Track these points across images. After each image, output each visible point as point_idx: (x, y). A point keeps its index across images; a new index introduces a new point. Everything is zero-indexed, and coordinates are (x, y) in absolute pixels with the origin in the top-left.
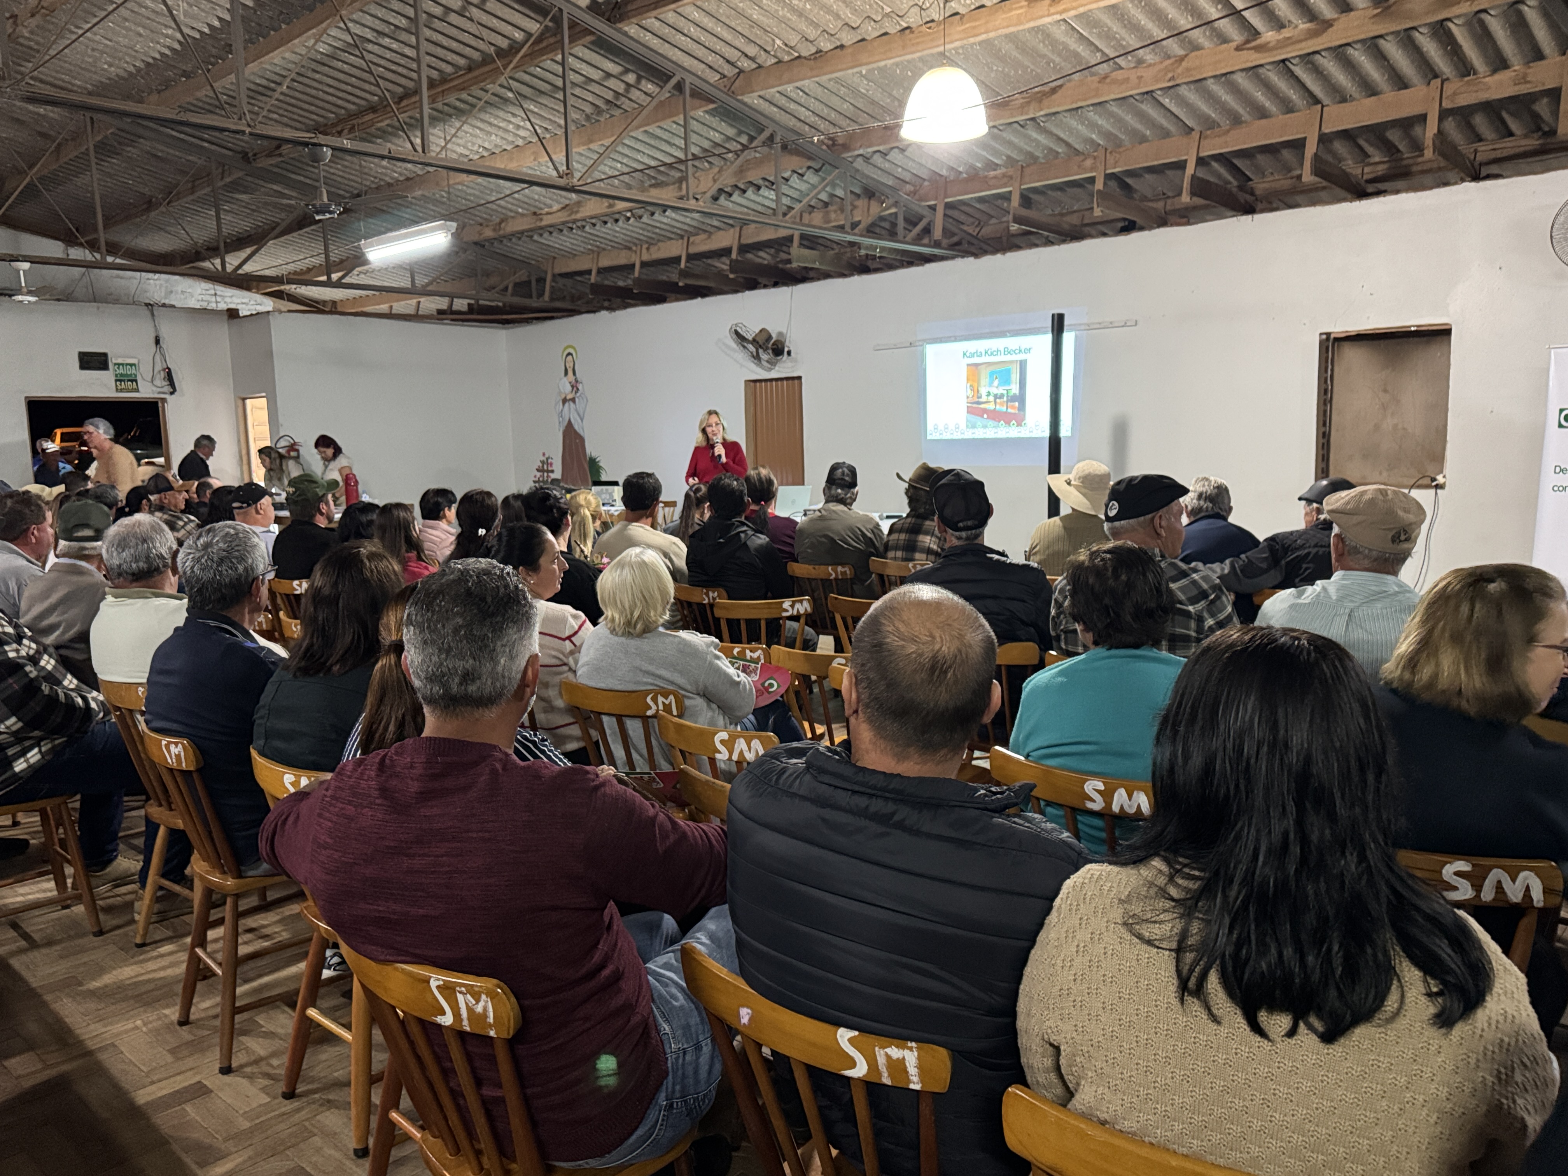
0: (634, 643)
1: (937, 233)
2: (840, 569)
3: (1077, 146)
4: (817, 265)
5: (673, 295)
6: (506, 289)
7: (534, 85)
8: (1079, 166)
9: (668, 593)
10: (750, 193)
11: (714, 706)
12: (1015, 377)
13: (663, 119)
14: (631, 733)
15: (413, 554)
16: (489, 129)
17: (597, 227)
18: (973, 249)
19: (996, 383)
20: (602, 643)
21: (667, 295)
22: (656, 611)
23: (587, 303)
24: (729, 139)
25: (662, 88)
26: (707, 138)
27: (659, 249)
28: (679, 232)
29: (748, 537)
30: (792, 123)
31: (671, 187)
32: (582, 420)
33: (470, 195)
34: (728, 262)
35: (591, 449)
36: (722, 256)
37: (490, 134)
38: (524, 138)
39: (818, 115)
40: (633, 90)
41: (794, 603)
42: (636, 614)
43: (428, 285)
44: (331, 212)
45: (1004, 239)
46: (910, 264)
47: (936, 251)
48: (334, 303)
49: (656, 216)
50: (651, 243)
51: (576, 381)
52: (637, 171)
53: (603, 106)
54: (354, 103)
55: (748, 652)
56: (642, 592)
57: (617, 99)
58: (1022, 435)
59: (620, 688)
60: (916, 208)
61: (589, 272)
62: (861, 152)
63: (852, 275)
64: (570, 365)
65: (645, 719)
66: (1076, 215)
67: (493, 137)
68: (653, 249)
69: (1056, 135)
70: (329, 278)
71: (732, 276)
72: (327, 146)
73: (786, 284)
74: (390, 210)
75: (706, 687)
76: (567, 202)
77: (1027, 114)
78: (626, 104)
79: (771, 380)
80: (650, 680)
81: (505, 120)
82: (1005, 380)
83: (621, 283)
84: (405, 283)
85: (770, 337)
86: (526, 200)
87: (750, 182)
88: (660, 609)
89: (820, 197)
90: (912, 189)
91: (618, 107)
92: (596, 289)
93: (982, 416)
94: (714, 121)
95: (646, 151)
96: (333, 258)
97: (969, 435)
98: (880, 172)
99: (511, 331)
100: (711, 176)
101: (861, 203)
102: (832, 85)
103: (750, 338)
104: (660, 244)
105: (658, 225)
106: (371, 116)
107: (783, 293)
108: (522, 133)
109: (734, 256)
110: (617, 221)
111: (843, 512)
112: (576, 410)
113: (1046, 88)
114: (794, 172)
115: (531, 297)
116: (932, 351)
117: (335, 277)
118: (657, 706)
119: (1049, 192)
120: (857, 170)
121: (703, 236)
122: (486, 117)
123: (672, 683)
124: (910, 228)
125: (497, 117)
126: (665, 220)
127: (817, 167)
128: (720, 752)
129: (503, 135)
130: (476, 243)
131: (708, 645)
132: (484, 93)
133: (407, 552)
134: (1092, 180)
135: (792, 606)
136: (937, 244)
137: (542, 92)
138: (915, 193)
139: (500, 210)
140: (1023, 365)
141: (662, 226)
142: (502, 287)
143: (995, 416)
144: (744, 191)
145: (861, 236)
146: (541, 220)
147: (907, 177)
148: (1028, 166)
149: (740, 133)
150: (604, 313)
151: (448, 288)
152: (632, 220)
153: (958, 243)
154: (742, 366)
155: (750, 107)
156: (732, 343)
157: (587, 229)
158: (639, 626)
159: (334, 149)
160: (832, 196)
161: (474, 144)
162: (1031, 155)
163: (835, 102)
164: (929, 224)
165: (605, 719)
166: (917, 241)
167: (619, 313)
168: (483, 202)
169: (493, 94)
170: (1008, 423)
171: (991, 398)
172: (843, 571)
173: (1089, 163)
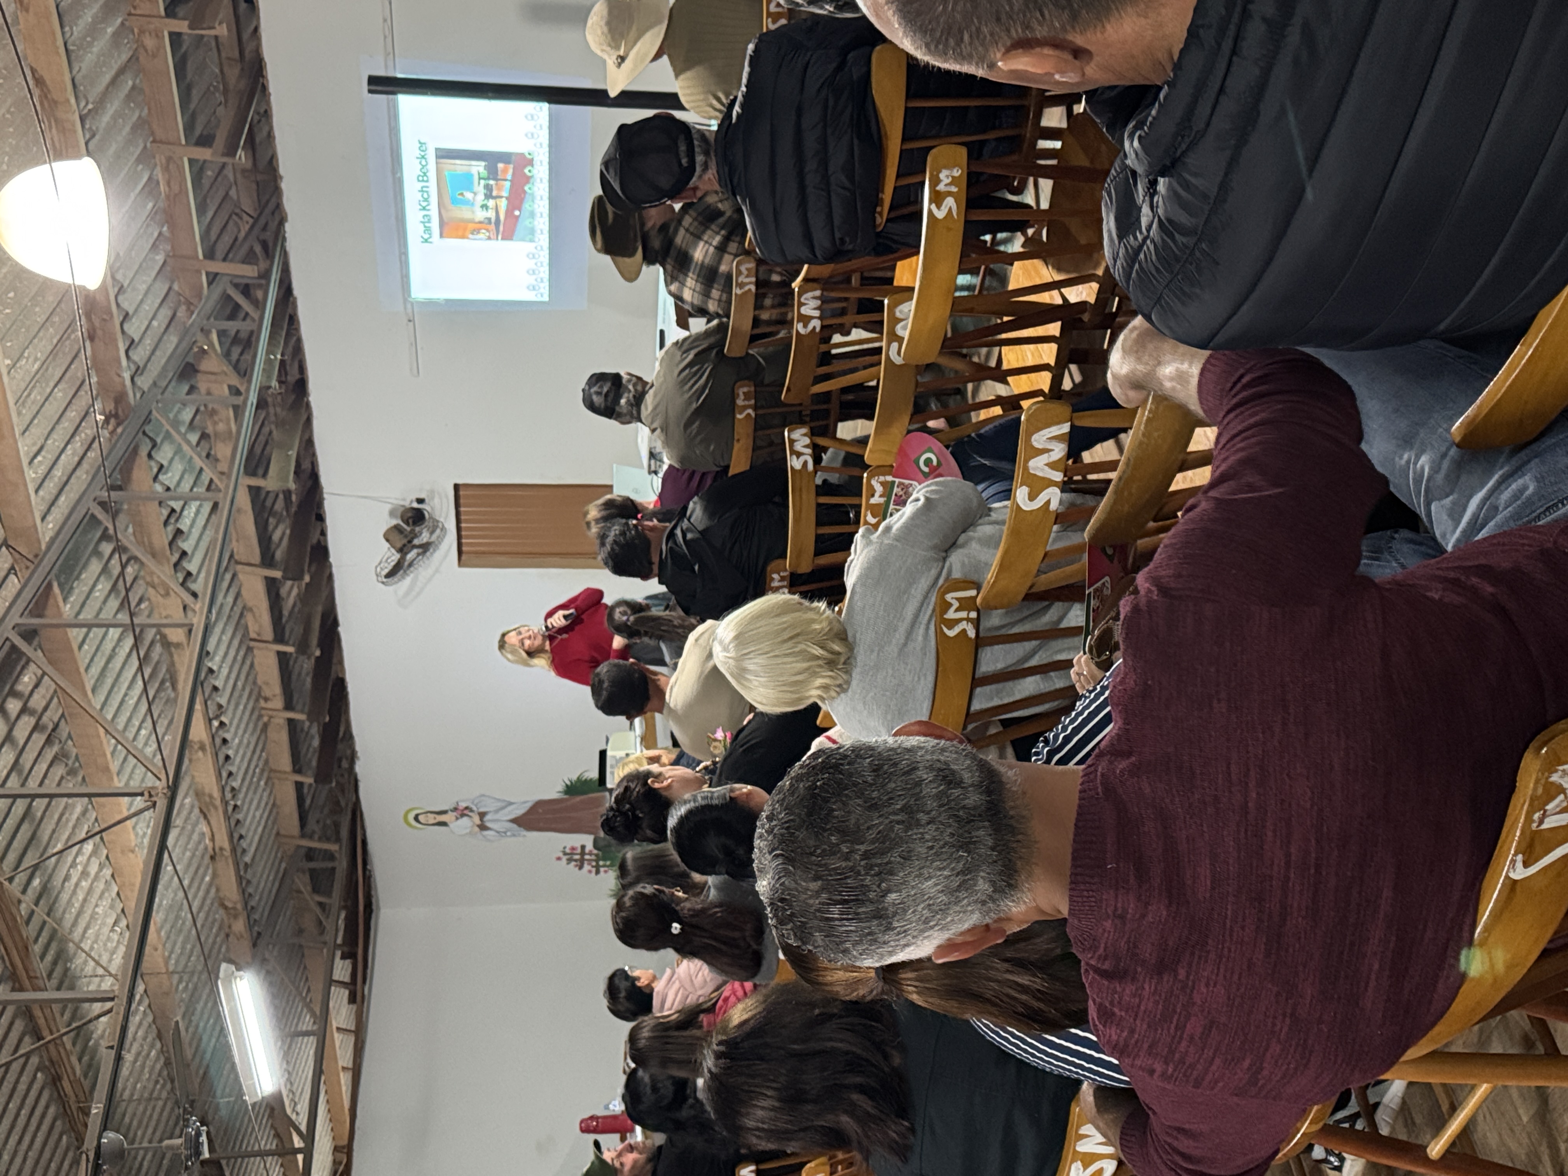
0: (862, 656)
1: (249, 271)
2: (740, 402)
3: (125, 57)
4: (293, 453)
5: (334, 668)
6: (321, 904)
7: (23, 846)
8: (154, 56)
9: (786, 603)
10: (187, 545)
11: (962, 538)
12: (460, 165)
13: (75, 661)
14: (1000, 666)
15: (704, 1018)
16: (86, 916)
17: (234, 769)
18: (273, 226)
19: (469, 195)
20: (860, 706)
21: (333, 676)
22: (813, 621)
23: (343, 791)
24: (105, 570)
25: (29, 660)
26: (105, 602)
27: (267, 684)
28: (242, 653)
29: (692, 528)
30: (83, 476)
31: (176, 657)
32: (511, 804)
33: (183, 948)
34: (289, 583)
35: (553, 791)
36: (278, 595)
37: (93, 917)
38: (101, 867)
39: (73, 436)
40: (32, 704)
41: (793, 452)
42: (818, 651)
43: (313, 1014)
44: (198, 1134)
45: (260, 177)
46: (293, 320)
47: (275, 276)
48: (336, 1149)
49: (219, 683)
50: (259, 696)
51: (455, 809)
52: (150, 709)
53: (56, 748)
54: (47, 1107)
55: (873, 501)
56: (785, 641)
57: (44, 728)
58: (546, 160)
59: (931, 678)
60: (211, 304)
61: (299, 786)
62: (127, 376)
63: (308, 406)
64: (432, 819)
65: (980, 642)
66: (226, 69)
67: (99, 910)
68: (267, 692)
69: (107, 88)
70: (299, 1151)
71: (307, 578)
72: (100, 1137)
73: (320, 504)
74: (205, 1063)
75: (935, 547)
76: (196, 811)
77: (74, 125)
78: (51, 717)
79: (459, 529)
80: (921, 631)
81: (74, 892)
82: (466, 182)
83: (316, 743)
84: (309, 1046)
85: (397, 528)
86: (192, 869)
87: (171, 544)
88: (811, 615)
89: (194, 442)
90: (184, 308)
91: (56, 726)
92: (322, 777)
93: (517, 217)
94: (80, 589)
95: (123, 691)
96: (273, 1145)
97: (543, 240)
98: (158, 353)
99: (381, 904)
100: (160, 599)
101: (203, 384)
102: (28, 414)
103: (397, 556)
104: (259, 682)
105: (231, 682)
106: (66, 1084)
107: (332, 507)
108: (93, 869)
109: (277, 574)
110: (225, 741)
111: (655, 395)
112: (497, 811)
113: (36, 92)
114: (155, 479)
115: (333, 869)
116: (419, 291)
117: (298, 1143)
118: (960, 620)
119: (192, 106)
120: (155, 384)
121: (249, 619)
122: (69, 918)
123: (926, 597)
124: (242, 315)
125: (69, 902)
126: (225, 671)
127: (150, 445)
128: (1048, 503)
129: (96, 895)
130: (255, 945)
131: (869, 543)
132: (35, 919)
133: (701, 1027)
134: (176, 38)
135: (799, 455)
136: (265, 275)
137: (33, 837)
138: (189, 304)
139: (206, 908)
140: (444, 154)
141: (233, 676)
142: (318, 910)
143: (517, 198)
144: (184, 554)
145: (249, 382)
146: (221, 849)
147: (165, 314)
148: (153, 133)
149: (97, 553)
150: (359, 768)
151: (318, 986)
152: (223, 719)
153: (264, 245)
154: (437, 571)
155: (58, 533)
156: (404, 584)
157: (236, 784)
158: (837, 648)
159: (105, 1128)
160: (191, 426)
161: (109, 939)
162: (135, 128)
163: (52, 409)
164: (236, 286)
165: (976, 706)
166: (260, 305)
167: (358, 747)
168: (194, 932)
169: (36, 904)
170: (528, 179)
171: (491, 203)
172: (743, 396)
173: (150, 42)
